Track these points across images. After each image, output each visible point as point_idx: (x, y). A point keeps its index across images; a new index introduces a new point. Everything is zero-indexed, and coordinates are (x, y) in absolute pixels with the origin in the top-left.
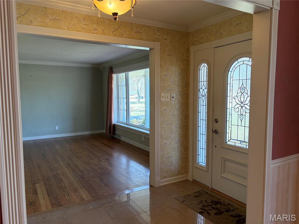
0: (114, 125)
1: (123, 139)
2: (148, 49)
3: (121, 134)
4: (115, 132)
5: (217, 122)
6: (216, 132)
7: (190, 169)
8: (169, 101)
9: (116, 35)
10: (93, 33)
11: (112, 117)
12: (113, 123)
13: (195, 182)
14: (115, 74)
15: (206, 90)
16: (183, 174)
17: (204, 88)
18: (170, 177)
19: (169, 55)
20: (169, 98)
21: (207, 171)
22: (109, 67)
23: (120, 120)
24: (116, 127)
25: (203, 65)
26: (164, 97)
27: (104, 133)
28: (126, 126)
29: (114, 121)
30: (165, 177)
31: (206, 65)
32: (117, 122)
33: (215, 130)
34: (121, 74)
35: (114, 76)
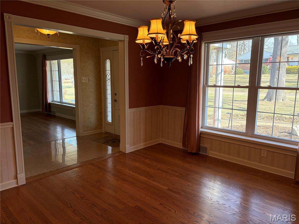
0: (50, 104)
1: (57, 114)
2: (72, 49)
3: (55, 111)
4: (51, 110)
5: (116, 95)
6: (115, 101)
7: (104, 126)
8: (87, 83)
9: (49, 40)
10: (34, 39)
11: (47, 97)
12: (48, 102)
13: (106, 133)
14: (48, 60)
15: (110, 76)
16: (99, 129)
17: (109, 74)
18: (90, 130)
19: (86, 53)
20: (87, 80)
21: (112, 125)
22: (43, 54)
23: (54, 100)
24: (51, 105)
25: (108, 60)
26: (84, 79)
27: (40, 111)
28: (60, 104)
29: (50, 100)
30: (86, 131)
31: (109, 60)
32: (52, 101)
33: (115, 100)
34: (54, 61)
35: (48, 62)
